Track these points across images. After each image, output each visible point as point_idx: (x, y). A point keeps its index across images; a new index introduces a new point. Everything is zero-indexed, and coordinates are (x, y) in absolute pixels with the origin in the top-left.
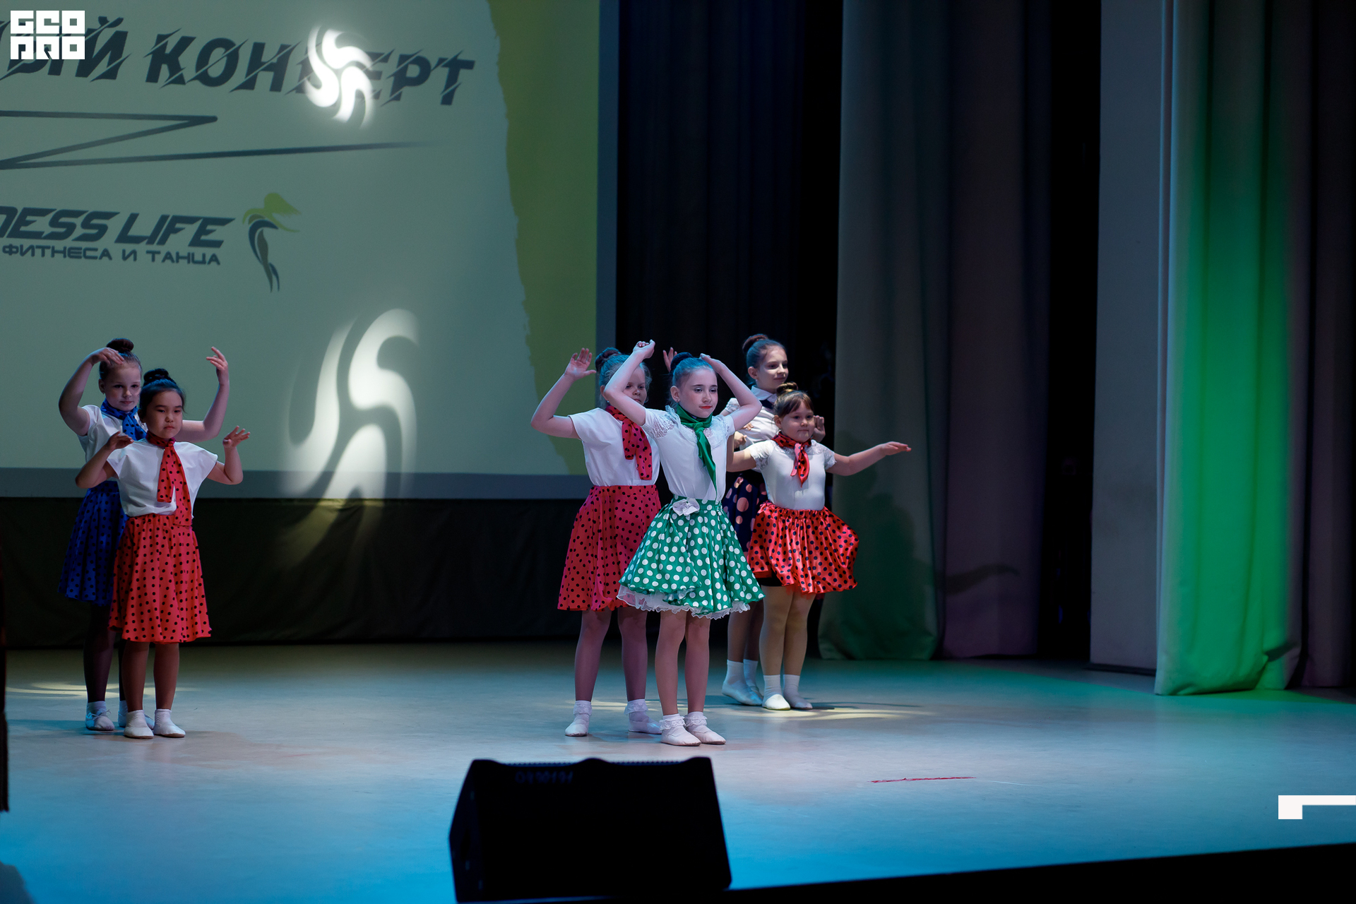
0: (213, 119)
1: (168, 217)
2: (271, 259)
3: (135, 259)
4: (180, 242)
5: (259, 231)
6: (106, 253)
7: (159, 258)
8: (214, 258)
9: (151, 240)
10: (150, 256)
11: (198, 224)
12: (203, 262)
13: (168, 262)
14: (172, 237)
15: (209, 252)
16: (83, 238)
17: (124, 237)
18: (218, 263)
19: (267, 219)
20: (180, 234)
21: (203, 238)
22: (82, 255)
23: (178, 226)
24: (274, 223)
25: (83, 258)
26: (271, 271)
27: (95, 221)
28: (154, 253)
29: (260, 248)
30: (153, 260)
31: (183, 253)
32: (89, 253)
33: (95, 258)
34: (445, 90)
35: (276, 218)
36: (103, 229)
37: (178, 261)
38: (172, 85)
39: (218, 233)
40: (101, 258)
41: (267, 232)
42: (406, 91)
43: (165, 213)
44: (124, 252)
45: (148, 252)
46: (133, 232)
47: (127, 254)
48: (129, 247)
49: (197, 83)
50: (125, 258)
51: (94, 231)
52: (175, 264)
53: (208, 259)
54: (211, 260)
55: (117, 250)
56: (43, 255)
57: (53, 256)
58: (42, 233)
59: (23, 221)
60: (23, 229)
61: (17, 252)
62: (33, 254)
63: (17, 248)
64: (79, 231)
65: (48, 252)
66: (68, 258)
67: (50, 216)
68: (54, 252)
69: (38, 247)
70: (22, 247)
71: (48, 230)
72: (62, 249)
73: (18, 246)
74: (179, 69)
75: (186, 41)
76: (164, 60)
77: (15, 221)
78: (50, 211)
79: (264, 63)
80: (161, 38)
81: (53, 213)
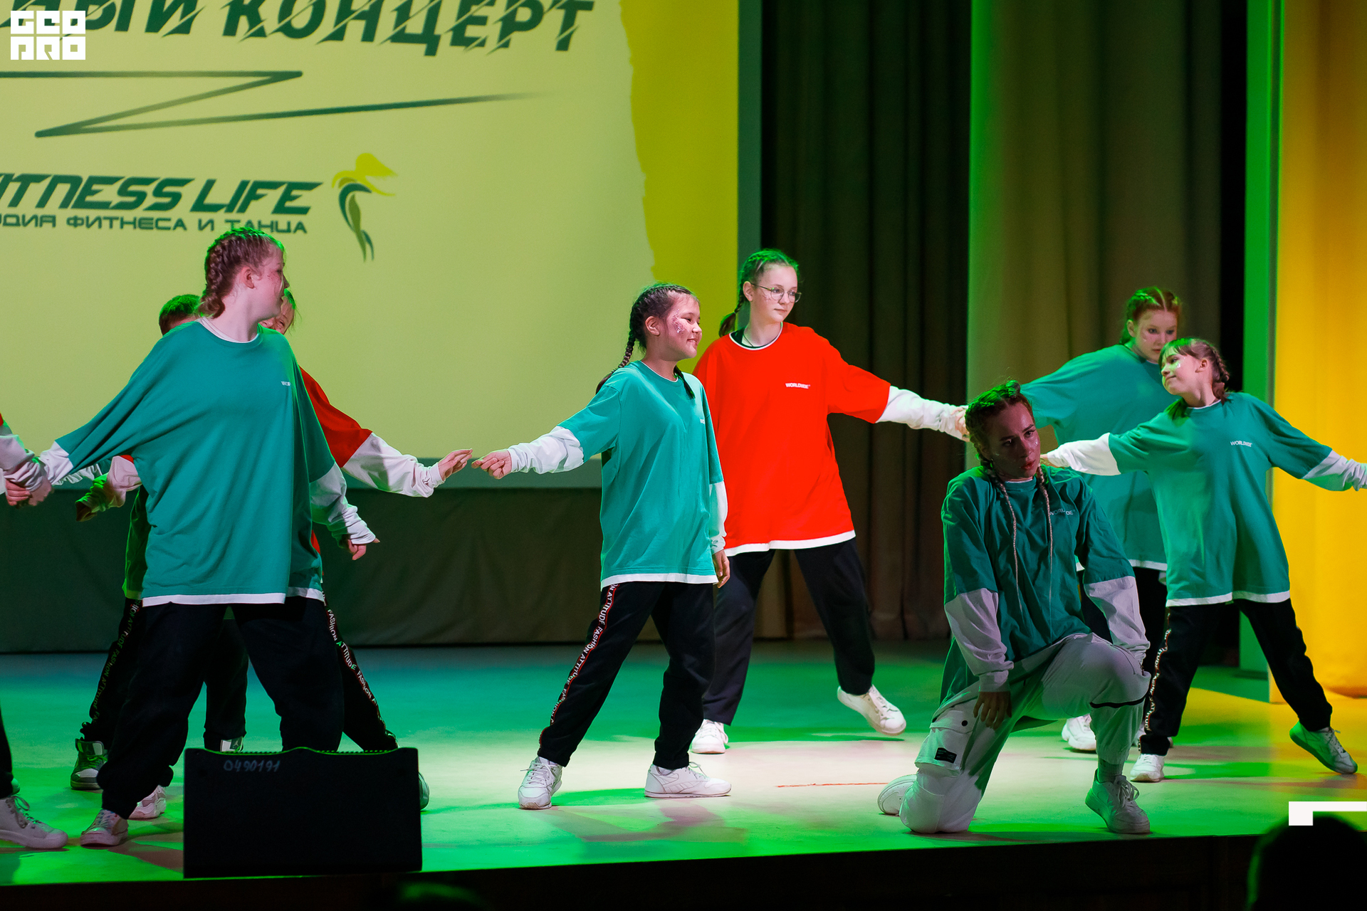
0: (298, 74)
1: (248, 183)
2: (365, 226)
3: (213, 229)
4: (262, 209)
5: (350, 195)
6: (180, 224)
8: (300, 227)
9: (230, 208)
11: (282, 189)
12: (288, 231)
14: (253, 204)
15: (295, 219)
16: (155, 207)
17: (200, 206)
18: (305, 231)
19: (359, 182)
20: (261, 201)
21: (288, 204)
22: (154, 225)
23: (260, 192)
24: (367, 186)
25: (155, 230)
26: (364, 239)
27: (168, 189)
29: (351, 213)
31: (268, 223)
32: (161, 224)
33: (168, 229)
34: (560, 34)
35: (369, 180)
36: (176, 198)
38: (250, 38)
39: (303, 199)
40: (175, 228)
41: (359, 196)
43: (246, 178)
44: (200, 221)
45: (227, 221)
46: (210, 200)
47: (203, 223)
48: (206, 216)
49: (280, 35)
50: (201, 228)
51: (167, 200)
53: (293, 227)
54: (297, 228)
55: (192, 219)
56: (111, 226)
57: (122, 227)
58: (110, 203)
59: (88, 191)
60: (89, 199)
61: (82, 224)
62: (100, 226)
63: (82, 220)
64: (150, 200)
65: (117, 224)
66: (138, 230)
67: (118, 185)
68: (123, 223)
69: (106, 218)
70: (88, 218)
71: (116, 199)
72: (131, 219)
73: (84, 217)
74: (259, 20)
76: (242, 11)
77: (81, 191)
78: (118, 179)
79: (354, 12)
81: (122, 181)
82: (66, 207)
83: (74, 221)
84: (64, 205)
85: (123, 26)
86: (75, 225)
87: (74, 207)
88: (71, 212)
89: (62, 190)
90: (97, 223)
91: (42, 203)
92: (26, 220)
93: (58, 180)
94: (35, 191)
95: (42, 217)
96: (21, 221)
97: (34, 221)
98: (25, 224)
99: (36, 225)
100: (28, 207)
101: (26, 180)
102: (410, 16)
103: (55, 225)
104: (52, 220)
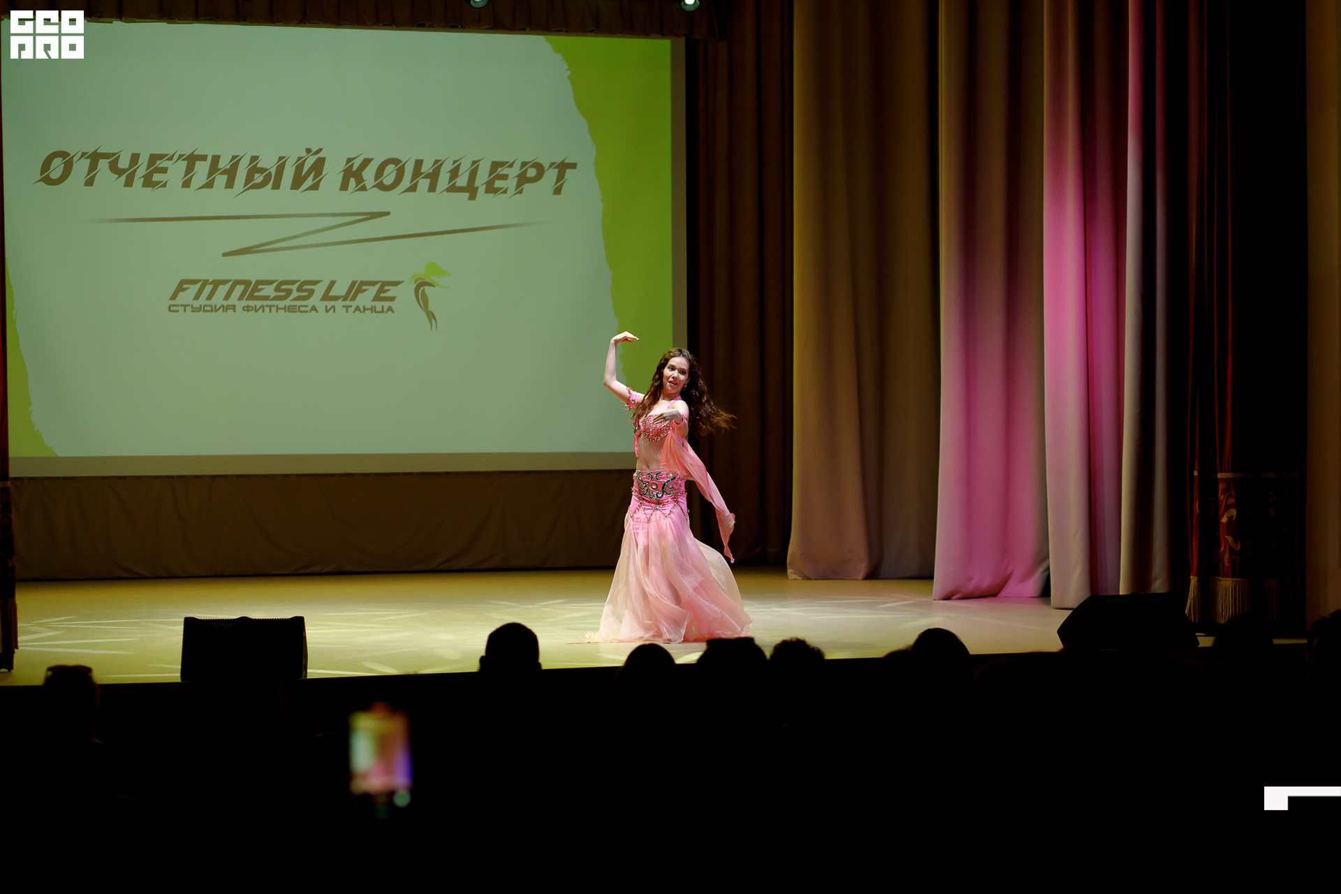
0: (388, 213)
1: (357, 282)
2: (430, 308)
3: (334, 311)
4: (365, 299)
5: (422, 289)
6: (314, 308)
7: (351, 310)
8: (390, 309)
9: (345, 298)
10: (345, 308)
11: (378, 285)
12: (383, 311)
13: (358, 312)
14: (360, 295)
15: (386, 304)
16: (298, 298)
17: (326, 297)
18: (393, 312)
19: (427, 280)
20: (366, 293)
21: (382, 295)
22: (298, 310)
23: (364, 287)
24: (432, 282)
25: (298, 313)
26: (431, 316)
27: (305, 287)
28: (347, 307)
29: (423, 300)
30: (347, 311)
31: (368, 306)
32: (302, 309)
33: (307, 312)
34: (556, 184)
35: (433, 279)
36: (311, 292)
37: (364, 312)
38: (357, 192)
39: (392, 292)
40: (310, 312)
41: (427, 289)
42: (526, 186)
43: (355, 279)
44: (326, 307)
45: (343, 306)
46: (331, 294)
47: (328, 308)
48: (330, 304)
49: (376, 189)
50: (327, 311)
51: (305, 294)
52: (362, 314)
53: (385, 310)
54: (388, 310)
55: (321, 306)
56: (270, 311)
57: (277, 311)
58: (269, 296)
59: (256, 289)
60: (256, 294)
61: (252, 310)
62: (263, 311)
63: (252, 307)
64: (295, 294)
65: (274, 309)
66: (287, 312)
67: (275, 284)
68: (278, 309)
69: (267, 306)
70: (256, 306)
71: (273, 294)
72: (283, 307)
73: (253, 306)
74: (363, 181)
75: (367, 162)
76: (352, 174)
77: (251, 289)
78: (275, 281)
79: (423, 173)
80: (349, 160)
81: (277, 283)
82: (242, 300)
83: (247, 309)
84: (241, 298)
85: (276, 186)
86: (248, 311)
87: (246, 300)
88: (245, 303)
89: (239, 289)
90: (261, 309)
91: (227, 297)
92: (217, 308)
93: (237, 283)
94: (223, 290)
95: (227, 306)
96: (214, 309)
97: (222, 309)
98: (216, 311)
99: (223, 311)
100: (218, 299)
101: (217, 283)
102: (459, 174)
103: (235, 311)
104: (234, 308)
